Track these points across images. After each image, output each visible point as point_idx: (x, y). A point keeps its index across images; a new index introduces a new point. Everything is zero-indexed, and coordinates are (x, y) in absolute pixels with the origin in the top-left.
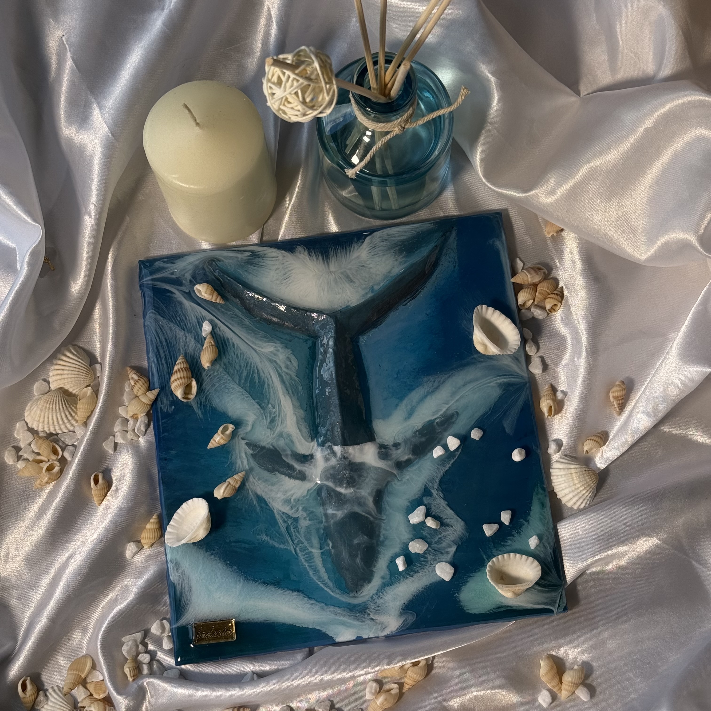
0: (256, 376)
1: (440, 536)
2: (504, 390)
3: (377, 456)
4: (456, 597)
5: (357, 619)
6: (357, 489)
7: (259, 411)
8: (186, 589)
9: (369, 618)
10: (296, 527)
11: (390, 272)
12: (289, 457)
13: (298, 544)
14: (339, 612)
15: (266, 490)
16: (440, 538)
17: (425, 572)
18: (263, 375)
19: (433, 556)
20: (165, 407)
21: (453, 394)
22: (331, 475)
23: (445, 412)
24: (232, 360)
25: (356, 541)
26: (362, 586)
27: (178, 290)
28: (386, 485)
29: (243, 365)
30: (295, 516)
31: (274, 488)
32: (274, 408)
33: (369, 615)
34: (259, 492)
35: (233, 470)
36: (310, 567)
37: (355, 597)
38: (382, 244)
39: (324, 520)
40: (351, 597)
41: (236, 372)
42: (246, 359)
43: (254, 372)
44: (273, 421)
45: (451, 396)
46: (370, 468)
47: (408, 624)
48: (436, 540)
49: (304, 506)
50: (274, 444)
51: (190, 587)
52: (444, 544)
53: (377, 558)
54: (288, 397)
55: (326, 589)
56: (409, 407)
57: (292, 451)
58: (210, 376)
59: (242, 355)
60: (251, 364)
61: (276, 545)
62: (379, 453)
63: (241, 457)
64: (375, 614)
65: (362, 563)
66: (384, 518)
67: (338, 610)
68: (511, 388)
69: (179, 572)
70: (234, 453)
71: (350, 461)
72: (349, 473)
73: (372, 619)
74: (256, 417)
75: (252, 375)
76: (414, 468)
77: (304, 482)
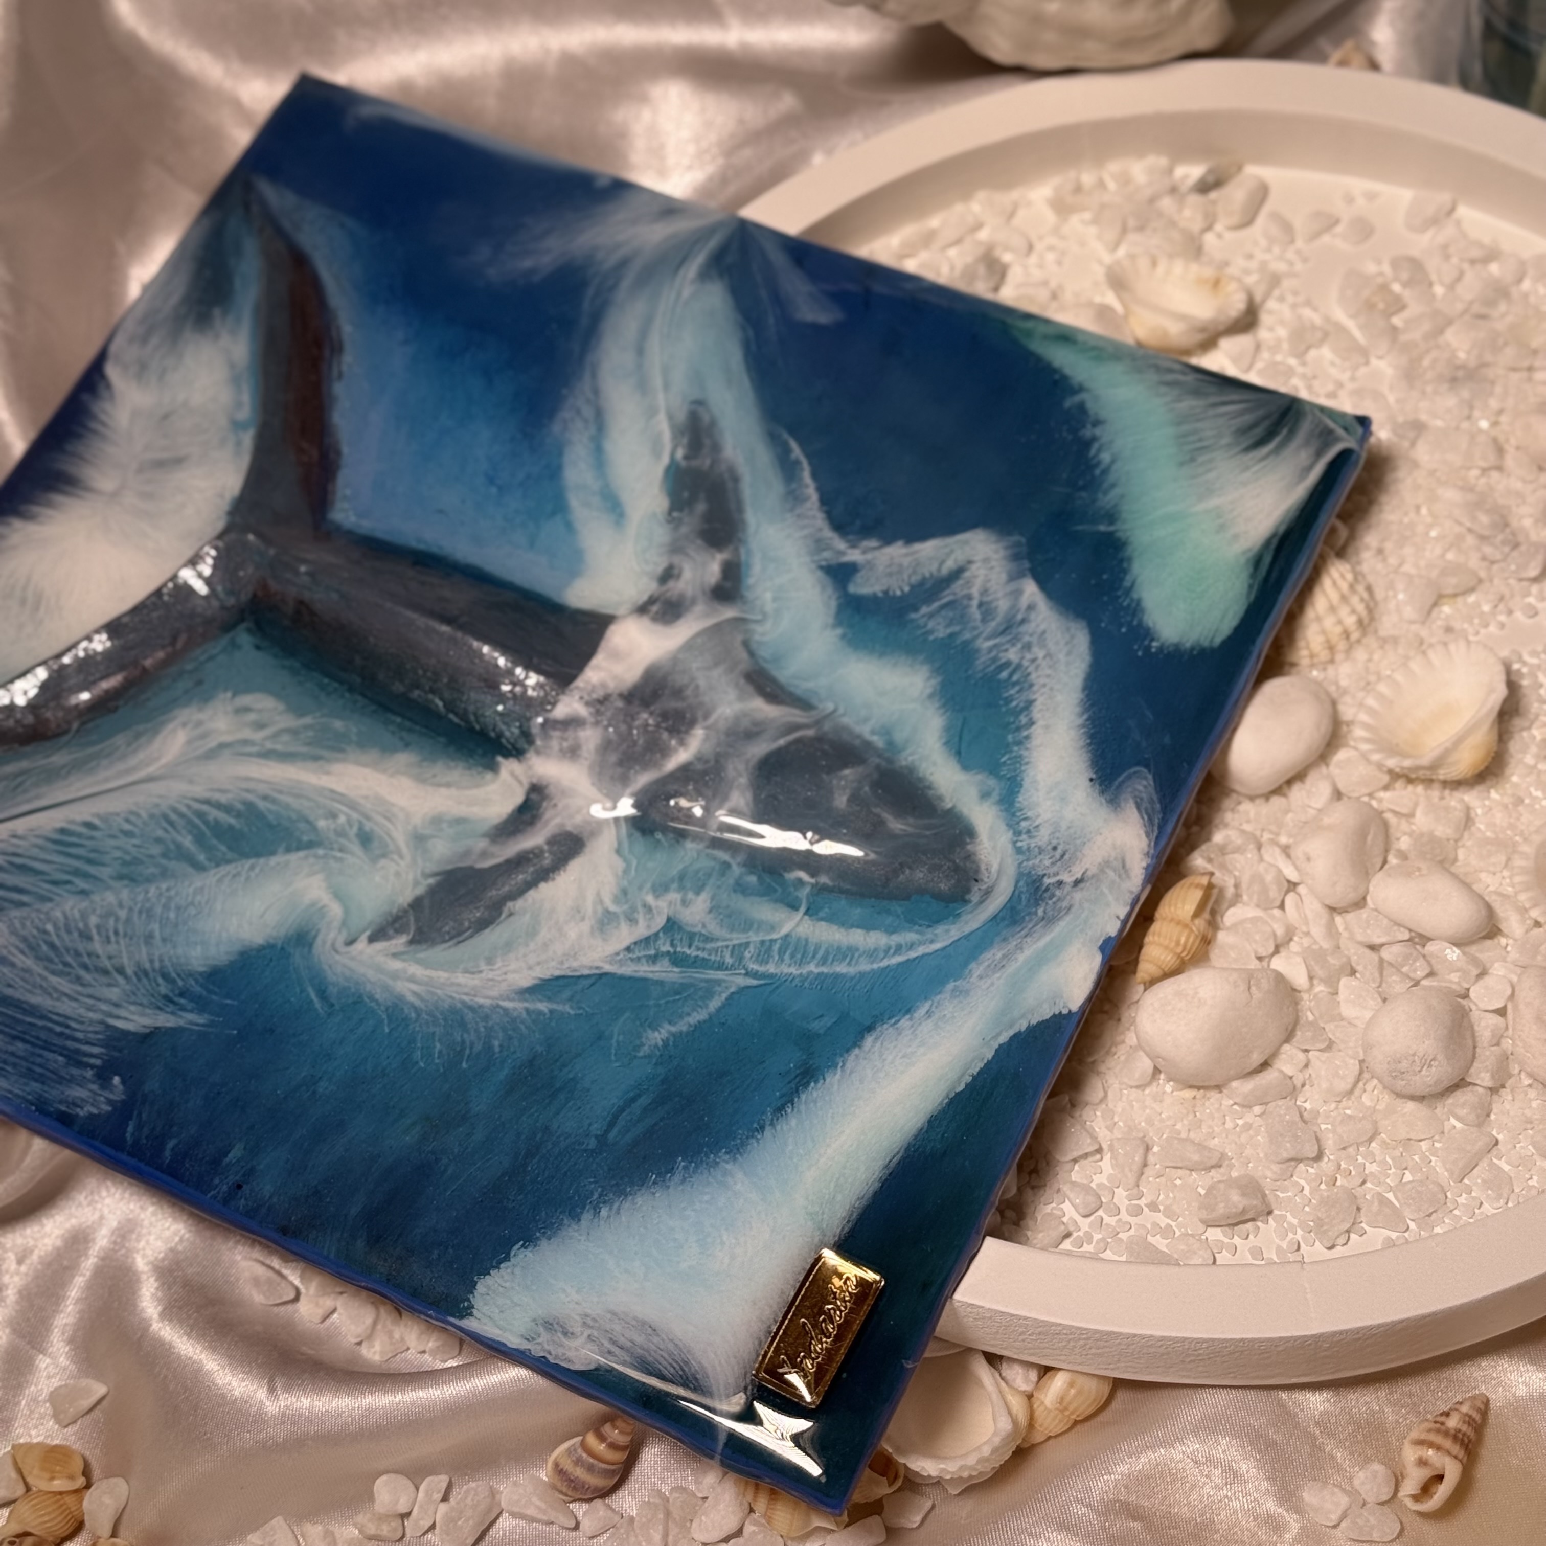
3: (658, 628)
5: (1049, 920)
6: (706, 717)
7: (312, 860)
9: (1067, 888)
10: (691, 936)
12: (495, 849)
13: (741, 959)
14: (999, 955)
15: (532, 959)
18: (230, 796)
21: (643, 386)
22: (620, 763)
25: (841, 801)
26: (969, 857)
29: (160, 833)
30: (660, 922)
31: (544, 934)
33: (1060, 883)
34: (525, 980)
36: (824, 961)
37: (988, 892)
40: (981, 902)
41: (164, 862)
42: (152, 816)
43: (201, 815)
44: (365, 839)
47: (1151, 801)
49: (649, 885)
50: (428, 871)
51: (644, 1323)
53: (921, 780)
54: (337, 767)
55: (913, 954)
57: (486, 835)
59: (133, 818)
60: (175, 810)
63: (395, 976)
65: (911, 820)
66: (830, 706)
67: (995, 954)
69: (577, 1329)
70: (369, 987)
72: (651, 713)
73: (1077, 883)
75: (206, 823)
77: (587, 850)
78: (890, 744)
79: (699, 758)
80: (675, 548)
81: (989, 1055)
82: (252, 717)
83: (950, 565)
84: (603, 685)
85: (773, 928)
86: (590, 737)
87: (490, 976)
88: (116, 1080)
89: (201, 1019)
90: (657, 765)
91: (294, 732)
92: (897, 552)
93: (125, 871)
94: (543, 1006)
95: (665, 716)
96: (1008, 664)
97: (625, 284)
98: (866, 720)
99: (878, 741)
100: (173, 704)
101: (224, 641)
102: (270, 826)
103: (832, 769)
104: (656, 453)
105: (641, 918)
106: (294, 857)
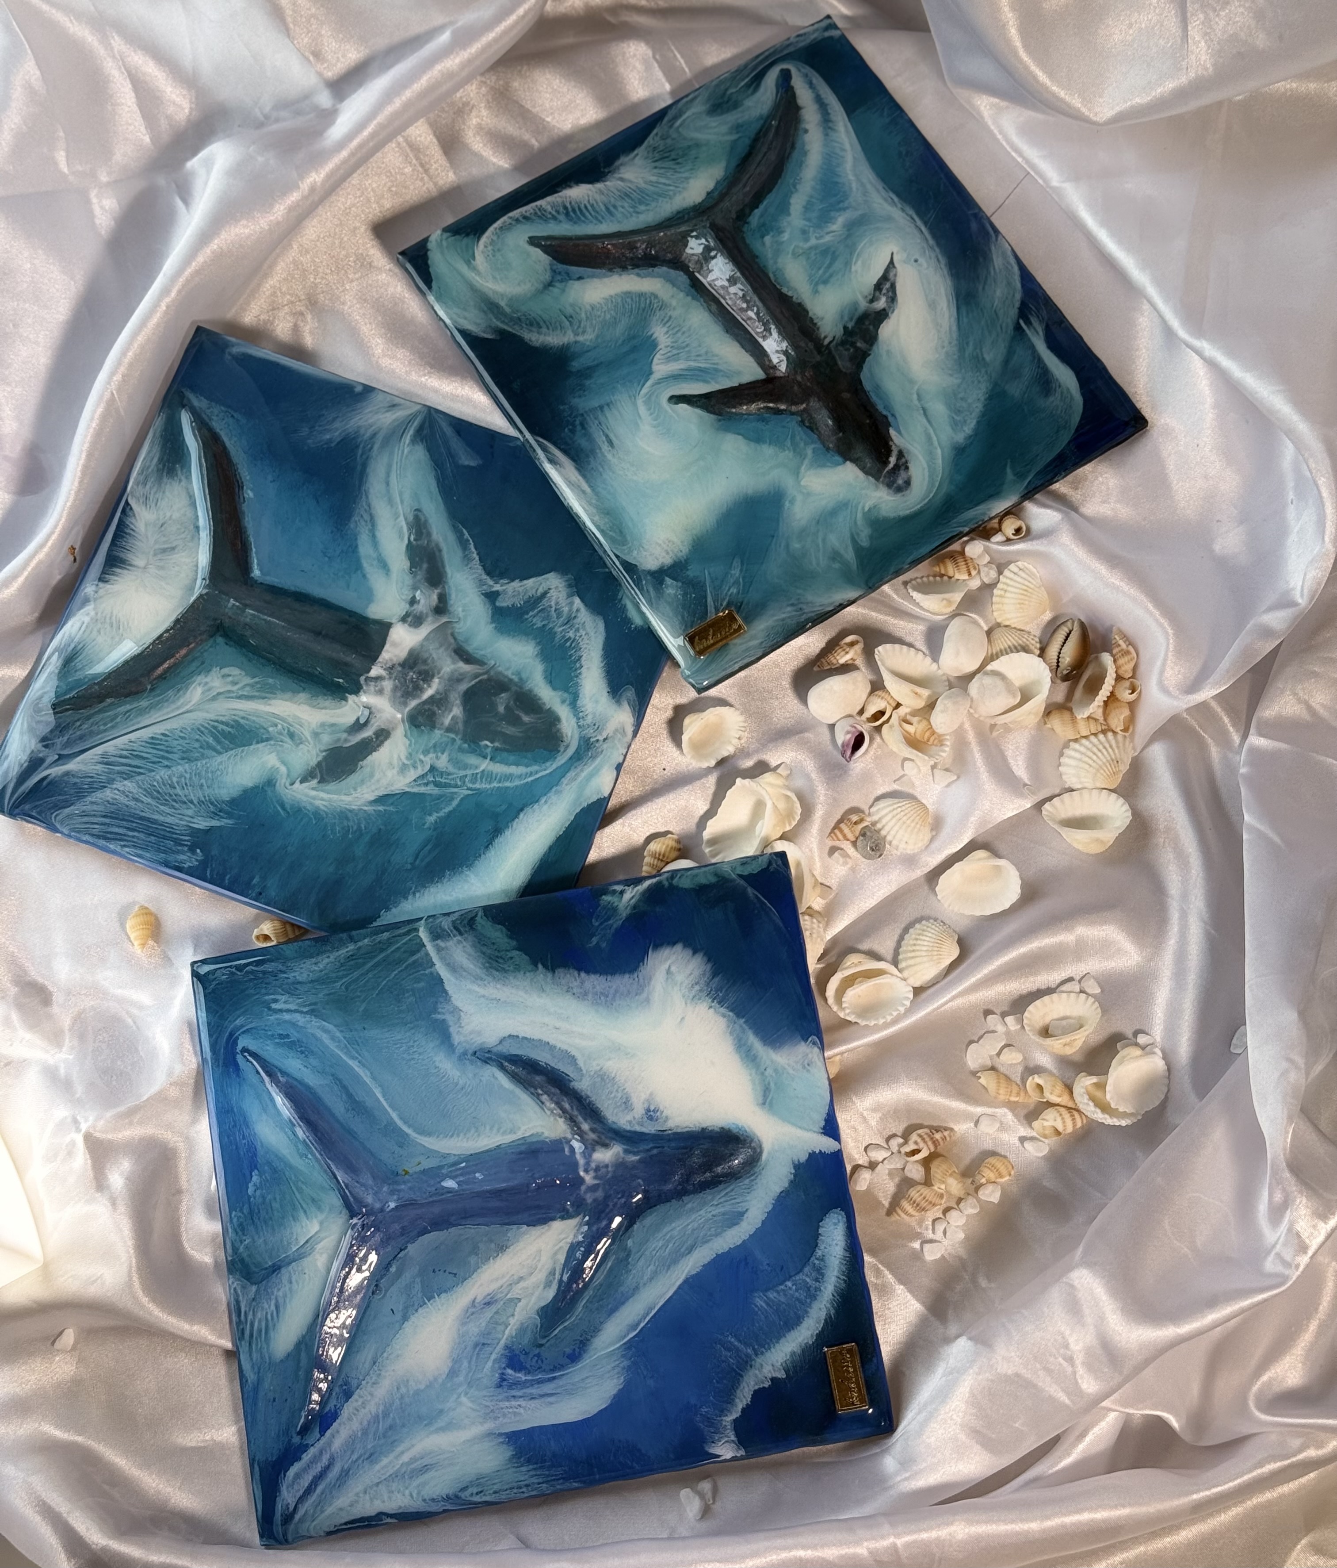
0: (221, 727)
2: (422, 440)
3: (412, 629)
5: (593, 758)
7: (269, 747)
9: (601, 743)
10: (442, 774)
12: (350, 738)
13: (464, 782)
14: (574, 774)
15: (373, 788)
16: (555, 610)
17: (586, 648)
18: (227, 718)
19: (571, 629)
20: (191, 862)
21: (391, 502)
22: (402, 696)
23: (407, 524)
24: (183, 747)
25: (501, 709)
26: (559, 730)
27: (47, 768)
28: (455, 639)
29: (197, 737)
30: (428, 767)
31: (377, 776)
32: (276, 726)
33: (598, 740)
34: (371, 797)
36: (500, 782)
37: (567, 746)
38: (148, 487)
41: (202, 750)
42: (192, 729)
43: (215, 727)
44: (291, 735)
45: (392, 506)
46: (422, 645)
47: (634, 701)
48: (555, 615)
49: (421, 751)
52: (566, 609)
53: (536, 696)
54: (273, 702)
55: (537, 776)
56: (375, 563)
57: (345, 731)
58: (186, 785)
59: (184, 731)
60: (202, 726)
61: (447, 810)
62: (410, 625)
63: (314, 798)
64: (601, 734)
66: (493, 663)
67: (572, 774)
68: (425, 432)
70: (304, 804)
73: (605, 740)
74: (274, 754)
75: (218, 731)
76: (453, 596)
78: (521, 679)
79: (437, 692)
80: (415, 588)
81: (572, 818)
82: (230, 679)
83: (541, 590)
84: (391, 660)
85: (476, 767)
86: (388, 685)
87: (356, 796)
88: (198, 851)
89: (231, 822)
90: (419, 697)
91: (252, 686)
92: (516, 584)
93: (185, 755)
94: (381, 808)
95: (420, 673)
96: (570, 638)
97: (376, 447)
98: (508, 669)
99: (515, 678)
100: (192, 674)
101: (211, 641)
102: (249, 732)
103: (496, 694)
104: (401, 537)
105: (419, 765)
106: (260, 746)
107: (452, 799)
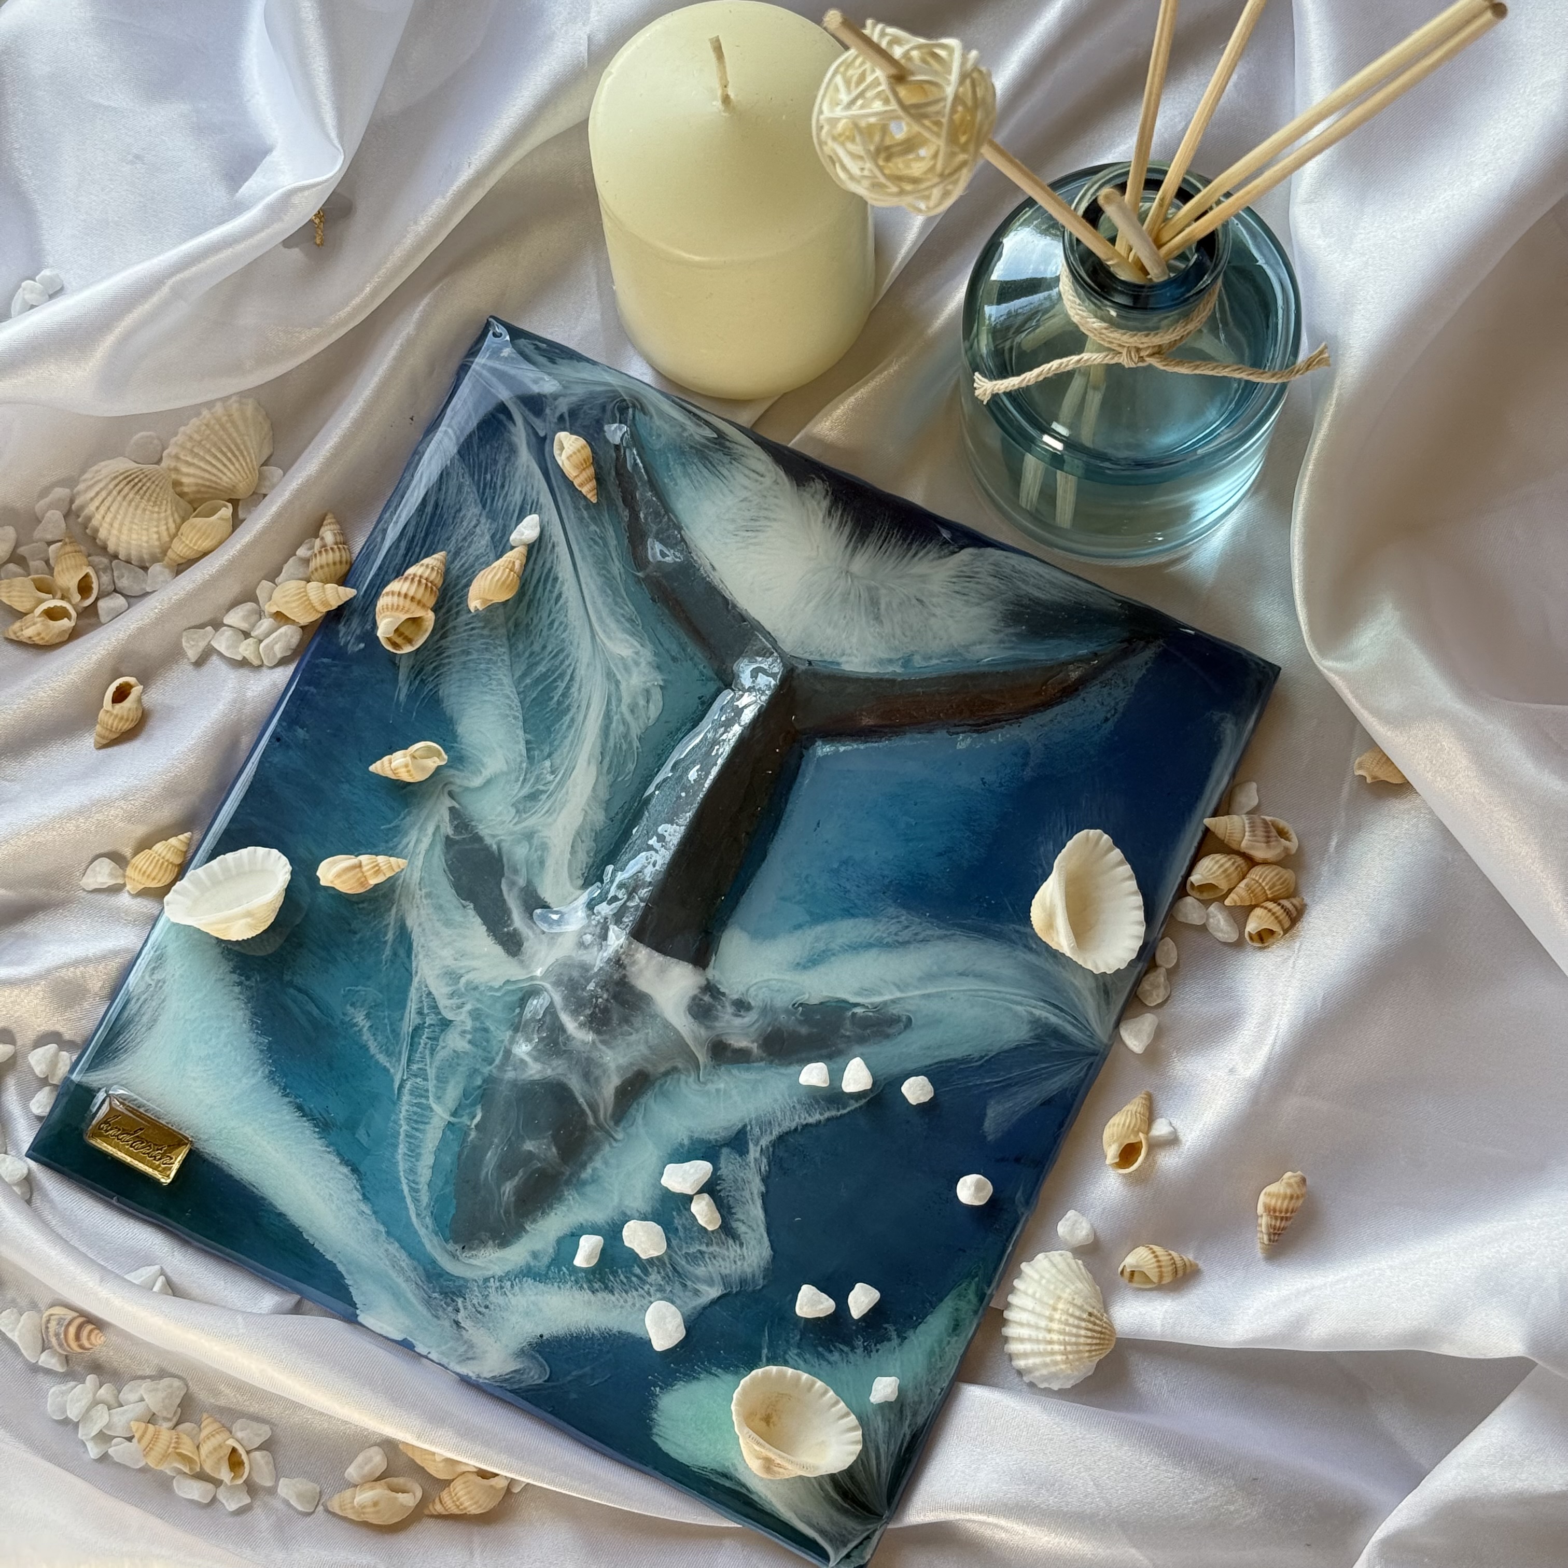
1: (703, 1248)
4: (654, 1395)
6: (604, 1042)
7: (519, 759)
8: (145, 1019)
9: (453, 1316)
10: (435, 1039)
11: (967, 647)
13: (416, 1076)
14: (403, 1264)
16: (701, 1252)
17: (626, 1301)
18: (576, 694)
19: (664, 1278)
20: (347, 634)
21: (930, 977)
23: (885, 1003)
24: (536, 626)
26: (483, 1243)
28: (667, 1074)
29: (549, 649)
33: (458, 1311)
35: (391, 845)
39: (497, 1062)
40: (447, 1251)
42: (563, 641)
45: (920, 979)
47: (520, 1381)
48: (692, 1250)
50: (503, 844)
51: (155, 1021)
52: (701, 1271)
56: (821, 946)
58: (473, 629)
59: (562, 628)
60: (567, 656)
61: (373, 1048)
64: (469, 1317)
65: (513, 1199)
67: (404, 1261)
68: (1053, 1044)
69: (155, 977)
71: (625, 976)
72: (607, 1000)
74: (505, 768)
75: (555, 680)
76: (746, 1076)
77: (510, 958)
87: (417, 896)
88: (362, 645)
89: (402, 697)
106: (522, 747)
107: (389, 1054)
